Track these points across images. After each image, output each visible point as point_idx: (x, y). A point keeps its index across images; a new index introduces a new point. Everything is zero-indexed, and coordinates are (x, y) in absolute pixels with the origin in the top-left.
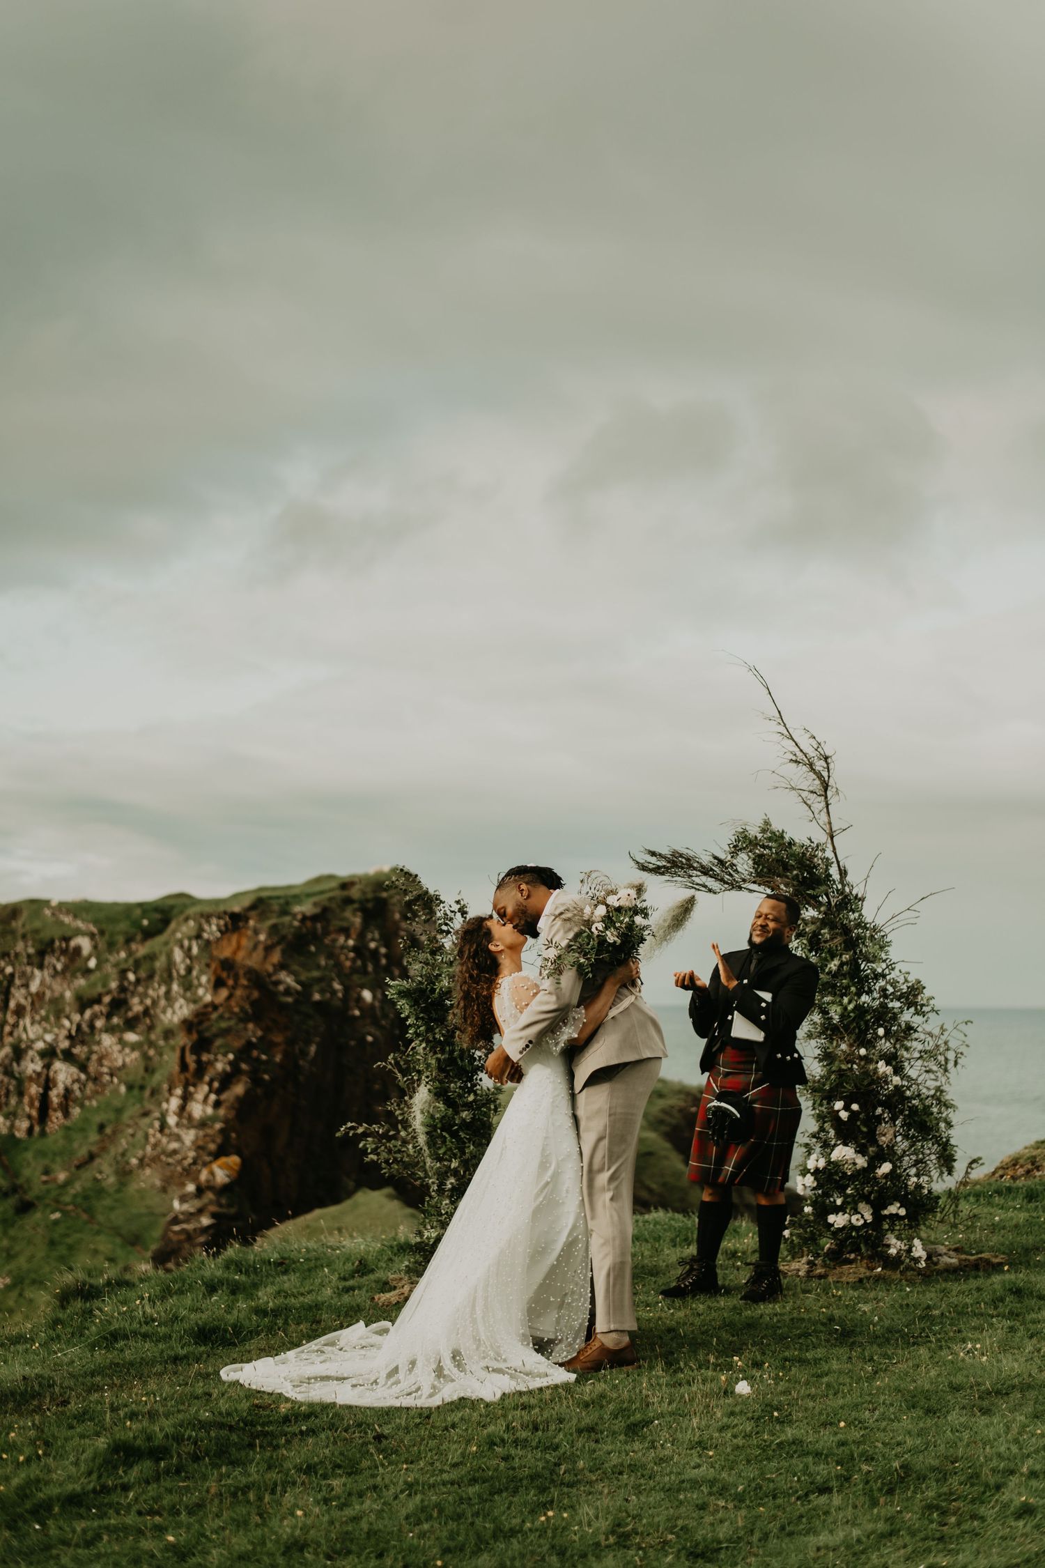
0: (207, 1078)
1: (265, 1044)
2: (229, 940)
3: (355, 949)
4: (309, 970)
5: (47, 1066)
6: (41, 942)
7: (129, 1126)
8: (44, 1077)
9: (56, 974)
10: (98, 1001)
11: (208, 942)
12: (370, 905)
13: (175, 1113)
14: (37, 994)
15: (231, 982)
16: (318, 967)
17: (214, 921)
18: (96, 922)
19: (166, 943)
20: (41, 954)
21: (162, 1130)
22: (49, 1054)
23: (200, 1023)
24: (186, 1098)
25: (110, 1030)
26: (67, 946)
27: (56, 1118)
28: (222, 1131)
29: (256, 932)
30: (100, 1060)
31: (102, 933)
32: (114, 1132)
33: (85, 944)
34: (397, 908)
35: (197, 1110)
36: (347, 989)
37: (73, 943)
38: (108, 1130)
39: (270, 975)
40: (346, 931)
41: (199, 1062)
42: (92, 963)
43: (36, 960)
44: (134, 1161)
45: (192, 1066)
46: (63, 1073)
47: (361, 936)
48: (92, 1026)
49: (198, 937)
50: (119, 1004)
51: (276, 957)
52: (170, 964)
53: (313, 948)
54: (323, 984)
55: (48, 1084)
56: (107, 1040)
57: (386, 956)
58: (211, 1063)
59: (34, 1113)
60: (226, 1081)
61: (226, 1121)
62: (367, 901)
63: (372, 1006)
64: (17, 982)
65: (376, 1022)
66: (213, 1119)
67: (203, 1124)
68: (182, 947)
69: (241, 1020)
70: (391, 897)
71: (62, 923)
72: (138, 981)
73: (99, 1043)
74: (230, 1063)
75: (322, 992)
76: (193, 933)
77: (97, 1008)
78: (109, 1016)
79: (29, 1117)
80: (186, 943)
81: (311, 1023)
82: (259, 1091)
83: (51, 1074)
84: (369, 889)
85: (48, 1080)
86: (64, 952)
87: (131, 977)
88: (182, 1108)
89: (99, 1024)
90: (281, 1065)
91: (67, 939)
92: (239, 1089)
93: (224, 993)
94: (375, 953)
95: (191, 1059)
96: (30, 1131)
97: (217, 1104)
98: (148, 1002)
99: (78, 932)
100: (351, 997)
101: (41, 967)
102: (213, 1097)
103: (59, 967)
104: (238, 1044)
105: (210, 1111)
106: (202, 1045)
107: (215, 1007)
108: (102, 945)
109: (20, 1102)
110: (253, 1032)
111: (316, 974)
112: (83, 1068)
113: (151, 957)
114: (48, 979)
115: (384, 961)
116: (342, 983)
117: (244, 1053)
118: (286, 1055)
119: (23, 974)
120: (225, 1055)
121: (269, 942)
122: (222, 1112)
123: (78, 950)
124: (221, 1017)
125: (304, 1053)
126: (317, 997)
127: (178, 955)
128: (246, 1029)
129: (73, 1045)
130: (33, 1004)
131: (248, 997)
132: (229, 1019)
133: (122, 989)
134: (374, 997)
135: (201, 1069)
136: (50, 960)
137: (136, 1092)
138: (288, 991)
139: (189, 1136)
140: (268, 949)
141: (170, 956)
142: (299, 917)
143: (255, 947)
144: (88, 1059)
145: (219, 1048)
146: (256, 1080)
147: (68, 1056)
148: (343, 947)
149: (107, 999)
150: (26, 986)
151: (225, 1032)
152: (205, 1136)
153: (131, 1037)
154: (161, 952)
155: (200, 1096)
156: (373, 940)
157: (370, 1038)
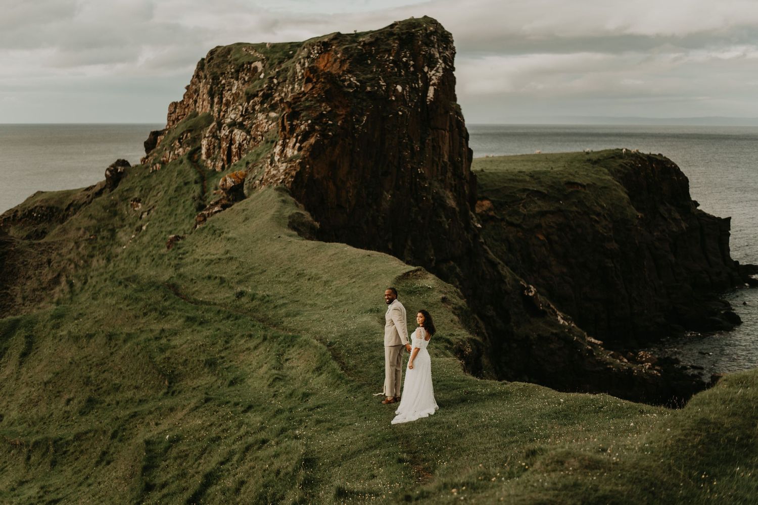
0: (295, 134)
1: (332, 115)
2: (323, 59)
3: (393, 62)
4: (366, 75)
5: (231, 132)
6: (237, 65)
7: (261, 163)
8: (229, 137)
9: (245, 82)
10: (256, 95)
11: (313, 59)
12: (404, 37)
13: (278, 154)
14: (236, 93)
15: (315, 80)
16: (372, 72)
17: (316, 47)
18: (264, 53)
19: (294, 62)
20: (237, 71)
21: (271, 164)
22: (233, 124)
23: (295, 103)
24: (284, 146)
25: (262, 111)
26: (250, 67)
27: (235, 159)
28: (300, 163)
29: (336, 53)
30: (257, 127)
31: (268, 59)
32: (253, 166)
33: (259, 65)
34: (420, 38)
35: (289, 152)
36: (388, 85)
37: (253, 65)
38: (250, 166)
39: (340, 77)
40: (389, 52)
41: (291, 125)
42: (262, 76)
43: (235, 75)
44: (257, 182)
45: (288, 127)
46: (239, 135)
47: (398, 54)
48: (254, 109)
49: (308, 57)
50: (267, 97)
51: (346, 67)
52: (295, 73)
53: (369, 62)
54: (373, 82)
55: (231, 142)
56: (261, 116)
57: (413, 66)
58: (298, 126)
59: (225, 158)
60: (306, 136)
61: (304, 158)
62: (403, 34)
63: (402, 93)
64: (227, 88)
65: (405, 104)
66: (296, 157)
67: (291, 160)
68: (300, 63)
69: (318, 101)
70: (417, 32)
71: (250, 55)
72: (279, 83)
73: (256, 118)
74: (309, 125)
75: (372, 86)
76: (306, 55)
77: (256, 99)
78: (262, 103)
79: (223, 160)
80: (302, 61)
81: (365, 104)
82: (326, 141)
83: (233, 136)
84: (404, 27)
85: (231, 140)
86: (249, 70)
87: (275, 81)
88: (282, 151)
89: (257, 107)
90: (342, 127)
91: (250, 63)
92: (312, 140)
93: (310, 86)
94: (406, 64)
95: (287, 123)
96: (223, 167)
97: (300, 149)
98: (283, 95)
99: (257, 59)
100: (390, 90)
101: (237, 79)
102: (298, 145)
103: (247, 78)
104: (314, 115)
105: (296, 152)
106: (294, 115)
107: (304, 93)
108: (267, 66)
109: (219, 152)
110: (325, 108)
111: (369, 76)
112: (248, 133)
113: (286, 70)
114: (241, 85)
115: (412, 69)
116: (385, 82)
117: (318, 119)
118: (345, 121)
119: (230, 83)
120: (307, 121)
121: (343, 58)
122: (302, 153)
123: (256, 68)
124: (307, 99)
125: (359, 121)
126: (369, 89)
127: (298, 67)
128: (321, 106)
129: (244, 120)
130: (234, 99)
131: (323, 88)
132: (311, 101)
133: (270, 88)
134: (403, 89)
135: (293, 129)
136: (241, 75)
137: (269, 144)
138: (350, 86)
139: (283, 167)
140: (342, 62)
141: (294, 68)
142: (362, 43)
143: (335, 60)
144: (251, 127)
145: (303, 117)
146: (324, 135)
147: (241, 126)
148: (386, 61)
149: (261, 94)
150: (230, 90)
151: (308, 108)
152: (291, 167)
153: (273, 115)
154: (291, 67)
155: (291, 145)
156: (405, 56)
157: (400, 113)
